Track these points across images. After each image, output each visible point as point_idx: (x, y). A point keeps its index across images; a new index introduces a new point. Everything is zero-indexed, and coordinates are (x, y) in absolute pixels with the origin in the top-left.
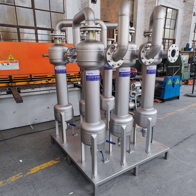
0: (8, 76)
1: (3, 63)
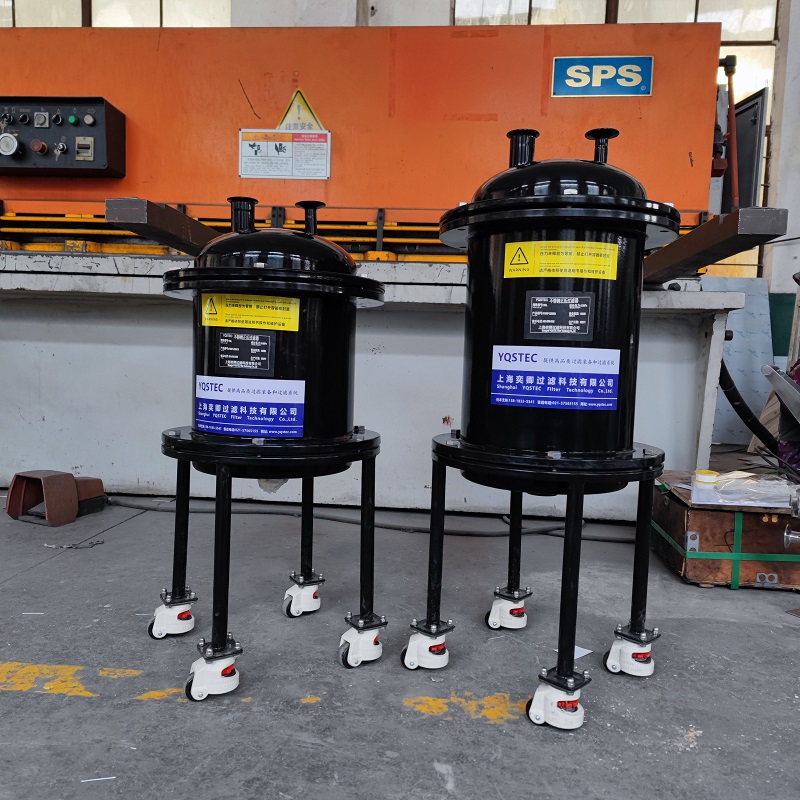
0: (270, 210)
1: (257, 143)
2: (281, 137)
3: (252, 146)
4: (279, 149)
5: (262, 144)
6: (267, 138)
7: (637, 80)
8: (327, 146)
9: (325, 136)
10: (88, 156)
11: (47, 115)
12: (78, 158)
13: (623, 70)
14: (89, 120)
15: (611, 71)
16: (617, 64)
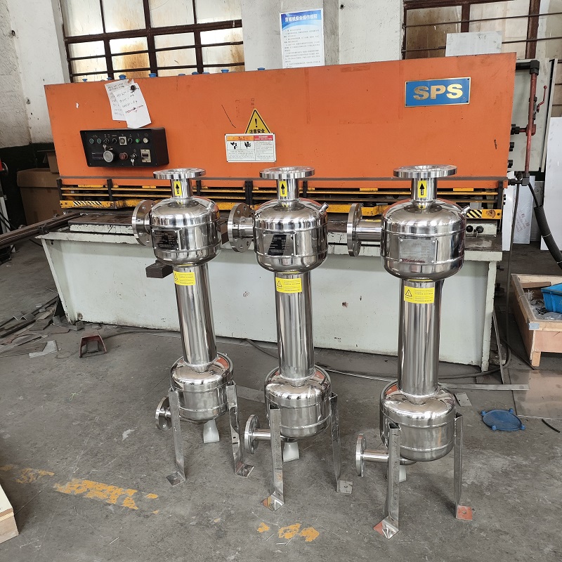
0: (244, 181)
1: (235, 142)
2: (247, 138)
3: (233, 144)
4: (247, 145)
5: (238, 143)
6: (240, 139)
7: (460, 94)
8: (273, 142)
9: (271, 137)
10: (148, 160)
11: (125, 138)
12: (144, 161)
13: (450, 88)
14: (146, 141)
15: (443, 89)
16: (446, 84)
